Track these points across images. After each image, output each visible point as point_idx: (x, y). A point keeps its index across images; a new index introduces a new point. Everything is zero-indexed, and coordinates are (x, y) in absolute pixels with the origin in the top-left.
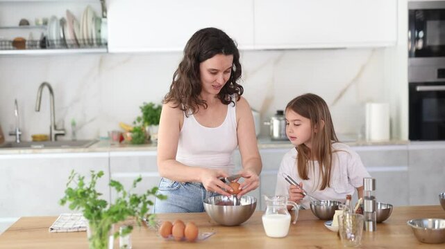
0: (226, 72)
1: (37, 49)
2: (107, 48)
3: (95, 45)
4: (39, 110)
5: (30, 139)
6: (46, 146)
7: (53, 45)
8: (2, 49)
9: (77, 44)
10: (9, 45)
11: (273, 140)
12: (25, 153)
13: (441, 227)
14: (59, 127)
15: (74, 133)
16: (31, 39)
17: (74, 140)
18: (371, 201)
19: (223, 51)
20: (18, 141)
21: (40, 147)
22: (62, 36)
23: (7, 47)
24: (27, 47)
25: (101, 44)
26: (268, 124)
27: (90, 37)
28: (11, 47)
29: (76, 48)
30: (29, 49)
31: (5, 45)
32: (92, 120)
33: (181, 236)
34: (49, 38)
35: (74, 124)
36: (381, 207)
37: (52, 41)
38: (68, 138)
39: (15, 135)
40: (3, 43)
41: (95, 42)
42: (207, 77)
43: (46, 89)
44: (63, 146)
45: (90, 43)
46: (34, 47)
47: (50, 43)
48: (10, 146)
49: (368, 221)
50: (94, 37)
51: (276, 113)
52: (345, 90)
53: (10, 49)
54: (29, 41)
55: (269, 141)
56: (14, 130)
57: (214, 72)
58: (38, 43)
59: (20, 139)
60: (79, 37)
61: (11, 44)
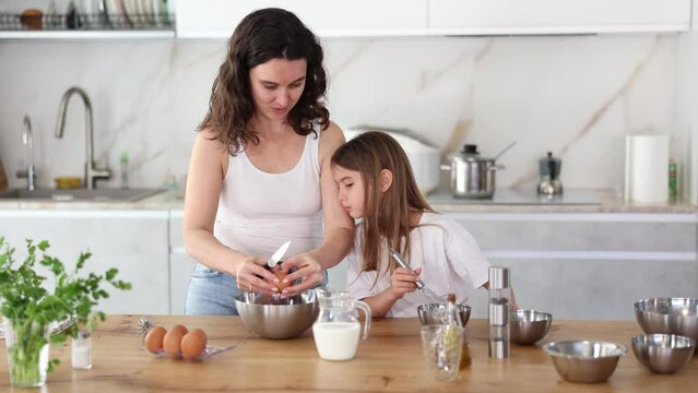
0: (292, 85)
1: (61, 29)
2: (175, 30)
3: (160, 25)
4: (61, 136)
5: (52, 185)
6: (78, 198)
7: (87, 23)
8: (3, 30)
9: (129, 24)
10: (14, 22)
11: (457, 197)
12: (28, 209)
13: (604, 354)
14: (102, 165)
15: (125, 177)
16: (51, 12)
17: (125, 189)
18: (500, 307)
19: (284, 53)
20: (32, 188)
21: (67, 198)
22: (102, 7)
23: (12, 26)
24: (44, 26)
25: (168, 23)
26: (448, 168)
27: (149, 11)
28: (19, 26)
29: (125, 29)
30: (48, 29)
31: (8, 22)
32: (159, 154)
33: (176, 351)
34: (79, 11)
35: (124, 160)
36: (535, 318)
37: (86, 16)
38: (116, 183)
39: (27, 176)
40: (5, 19)
41: (157, 19)
42: (260, 93)
43: (76, 99)
44: (97, 199)
45: (148, 22)
46: (57, 27)
47: (82, 19)
48: (16, 195)
49: (496, 340)
50: (156, 11)
51: (462, 149)
52: (603, 110)
53: (16, 29)
54: (47, 16)
55: (450, 199)
56: (25, 169)
57: (272, 86)
58: (63, 19)
59: (34, 184)
60: (130, 9)
61: (18, 20)
